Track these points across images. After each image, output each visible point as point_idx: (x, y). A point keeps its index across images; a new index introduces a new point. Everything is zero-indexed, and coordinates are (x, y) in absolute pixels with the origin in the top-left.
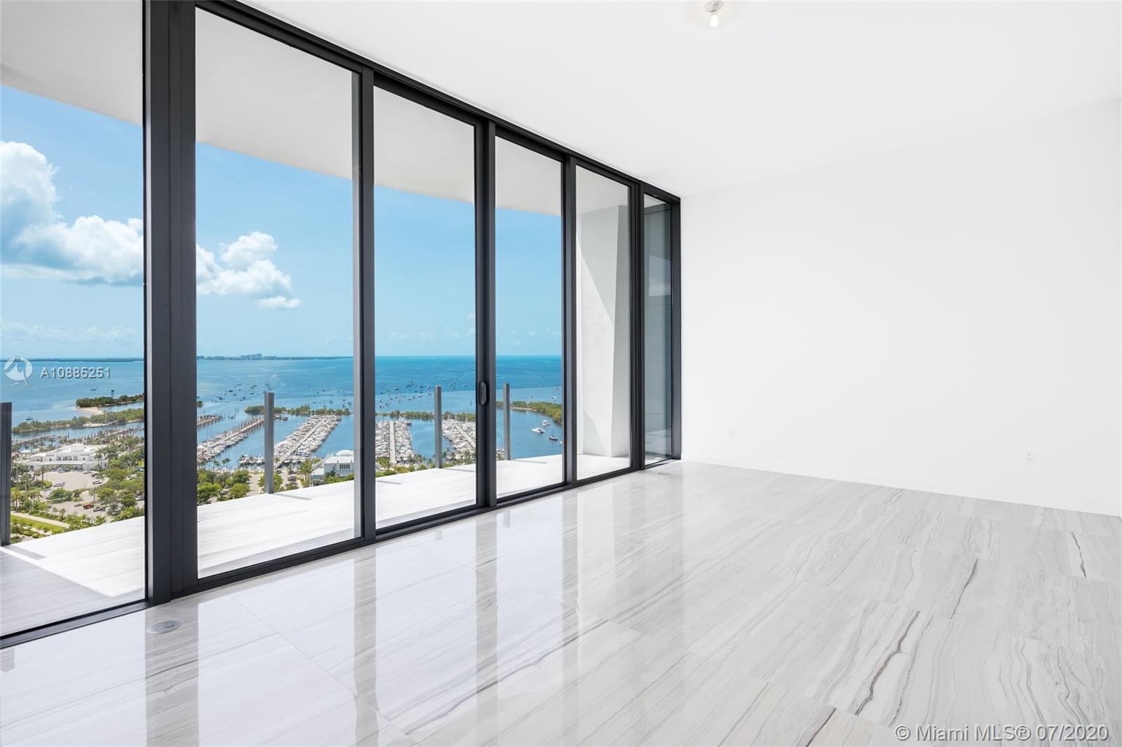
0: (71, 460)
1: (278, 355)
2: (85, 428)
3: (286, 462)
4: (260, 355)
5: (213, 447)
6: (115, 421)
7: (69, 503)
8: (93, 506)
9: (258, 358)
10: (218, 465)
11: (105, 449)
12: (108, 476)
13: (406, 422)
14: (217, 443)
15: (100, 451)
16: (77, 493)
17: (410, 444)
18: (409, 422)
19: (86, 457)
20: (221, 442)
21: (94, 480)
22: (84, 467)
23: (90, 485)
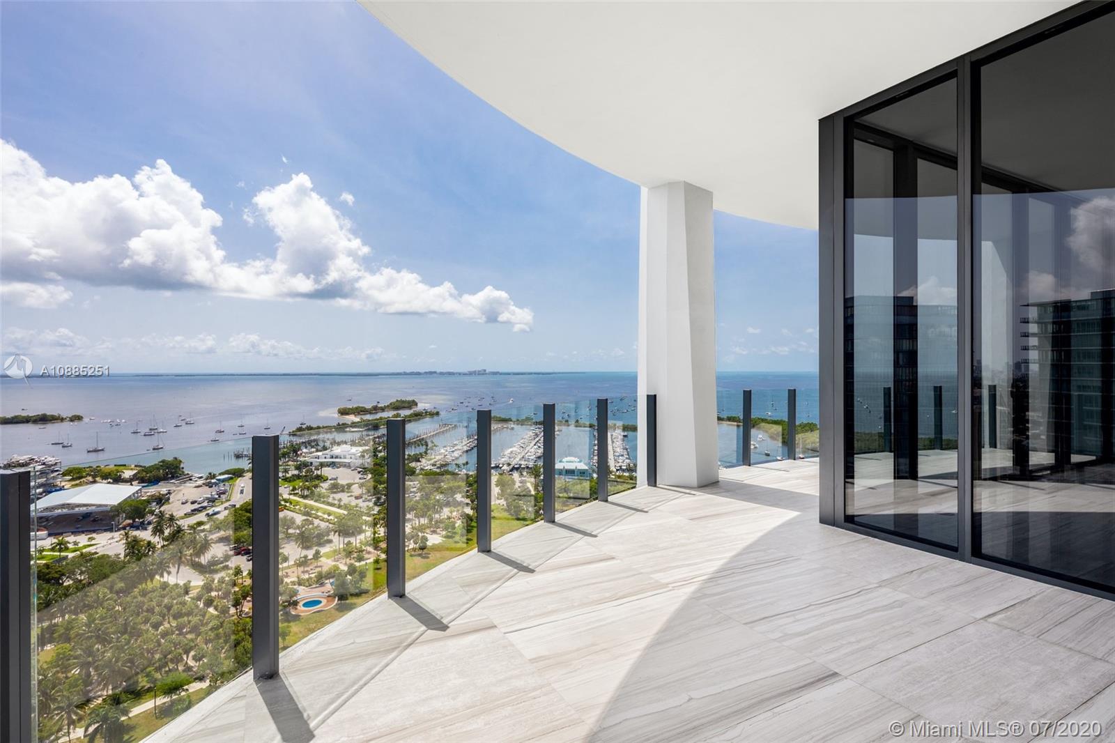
0: (341, 458)
1: (501, 370)
2: (346, 432)
3: (516, 466)
4: (485, 370)
5: (453, 451)
6: (370, 427)
7: (343, 494)
8: (362, 498)
9: (483, 373)
10: (459, 467)
11: (367, 450)
12: (371, 473)
13: (623, 434)
14: (456, 448)
15: (364, 452)
16: (349, 486)
17: (628, 454)
18: (626, 434)
19: (353, 456)
20: (459, 447)
21: (360, 476)
22: (352, 465)
23: (358, 480)
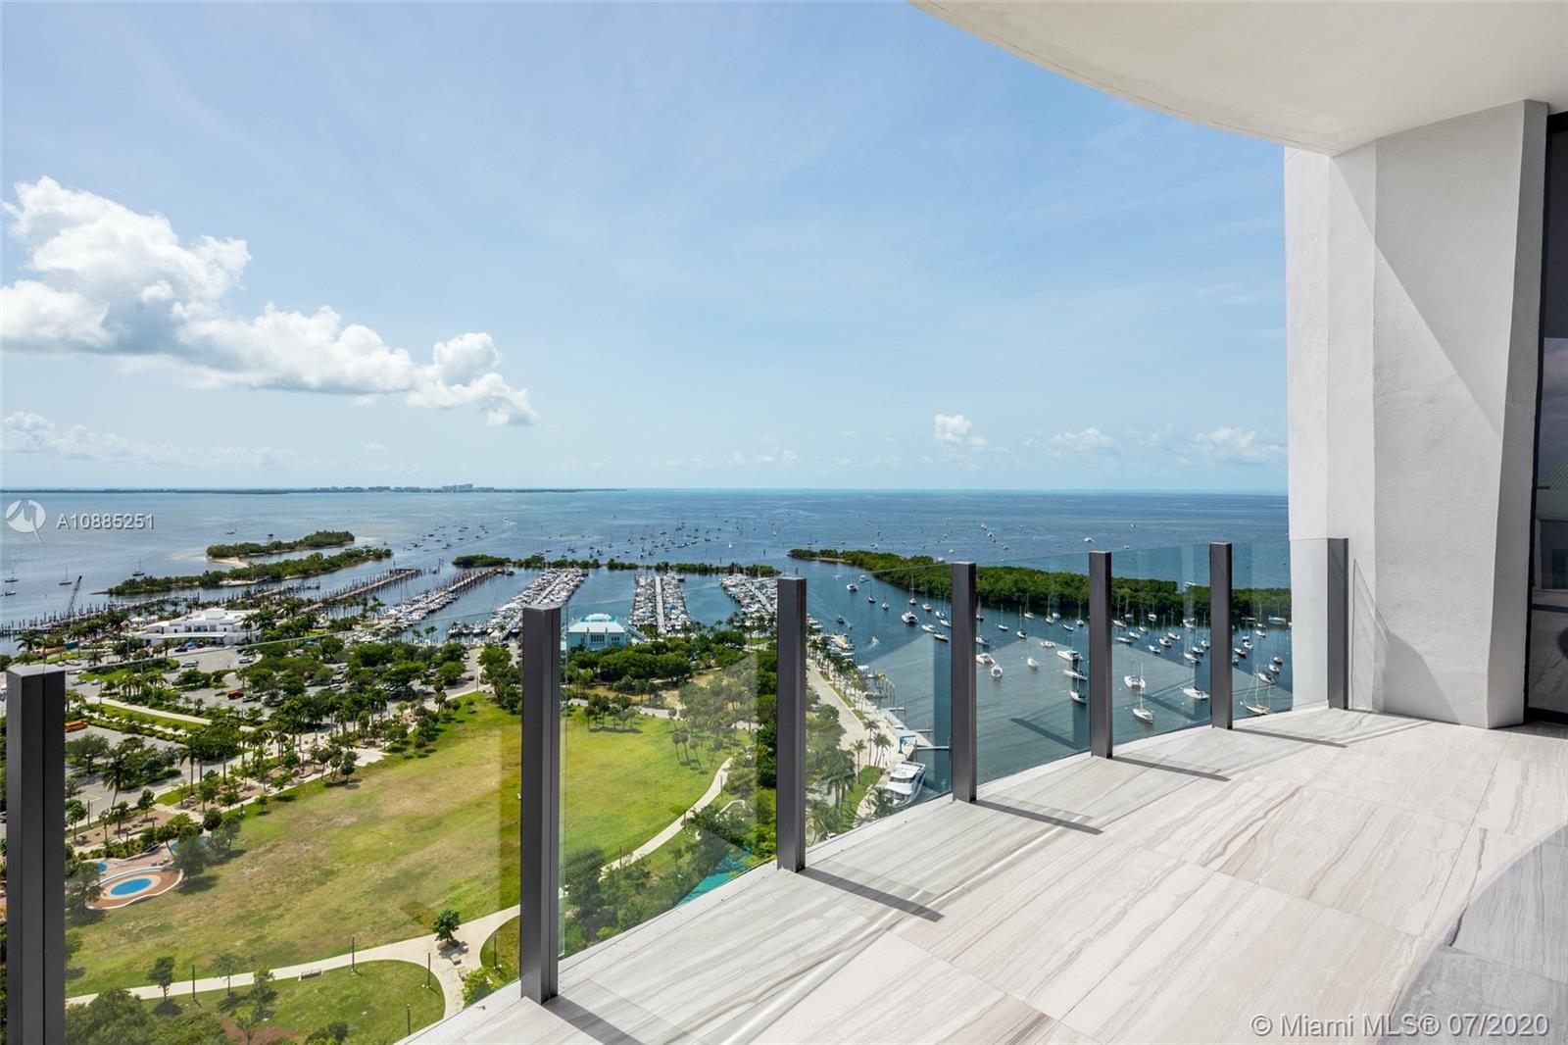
0: (206, 630)
1: (496, 487)
2: (222, 587)
3: (514, 631)
4: (471, 486)
5: (411, 612)
6: (266, 577)
7: (207, 690)
8: (242, 695)
9: (467, 489)
10: (419, 636)
11: (256, 616)
12: (262, 653)
13: (677, 577)
14: (416, 606)
15: (249, 618)
16: (219, 676)
17: (684, 606)
18: (682, 577)
19: (229, 627)
20: (421, 605)
21: (242, 657)
22: (226, 641)
23: (235, 665)
